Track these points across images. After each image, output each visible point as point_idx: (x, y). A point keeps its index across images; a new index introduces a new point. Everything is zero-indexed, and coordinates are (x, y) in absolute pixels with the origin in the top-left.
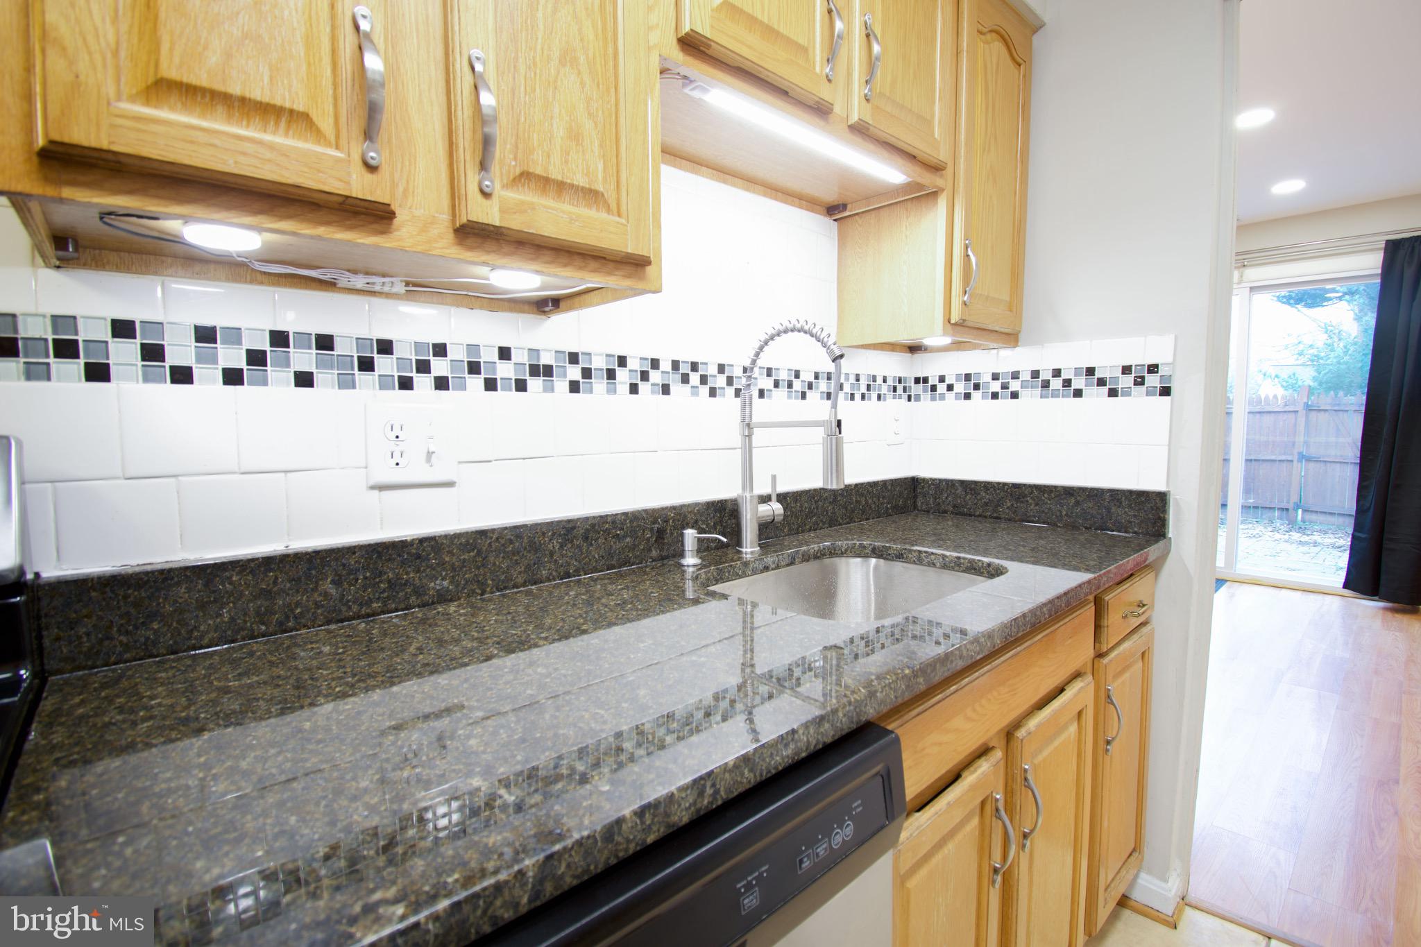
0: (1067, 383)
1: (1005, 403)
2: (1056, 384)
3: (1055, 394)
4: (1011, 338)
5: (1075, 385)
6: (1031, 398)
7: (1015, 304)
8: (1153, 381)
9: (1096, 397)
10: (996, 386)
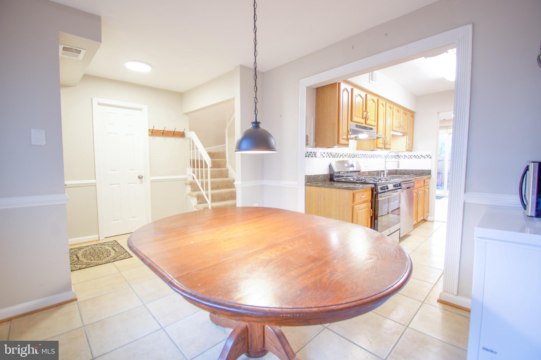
0: (419, 157)
1: (410, 159)
2: (417, 157)
3: (417, 158)
4: (411, 151)
5: (420, 157)
6: (414, 159)
7: (412, 147)
8: (429, 157)
9: (422, 158)
10: (412, 157)
